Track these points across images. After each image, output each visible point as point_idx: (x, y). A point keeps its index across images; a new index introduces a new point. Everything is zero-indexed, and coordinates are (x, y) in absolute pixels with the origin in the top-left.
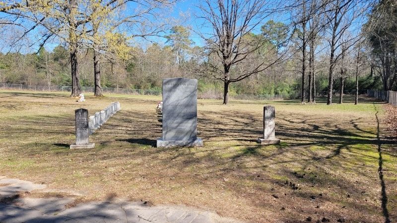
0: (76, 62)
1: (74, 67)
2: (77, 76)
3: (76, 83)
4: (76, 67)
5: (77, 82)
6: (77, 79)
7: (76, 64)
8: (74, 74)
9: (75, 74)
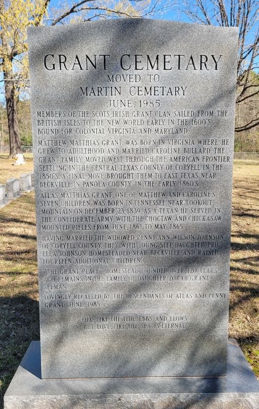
0: (13, 110)
1: (11, 117)
2: (15, 129)
3: (14, 139)
4: (13, 116)
5: (16, 137)
6: (15, 133)
7: (13, 113)
8: (11, 127)
9: (13, 127)
